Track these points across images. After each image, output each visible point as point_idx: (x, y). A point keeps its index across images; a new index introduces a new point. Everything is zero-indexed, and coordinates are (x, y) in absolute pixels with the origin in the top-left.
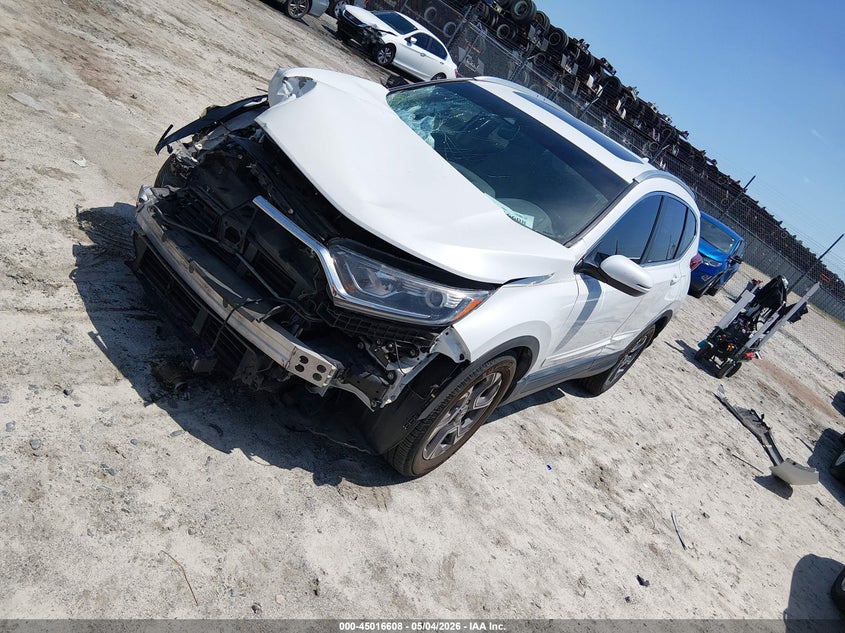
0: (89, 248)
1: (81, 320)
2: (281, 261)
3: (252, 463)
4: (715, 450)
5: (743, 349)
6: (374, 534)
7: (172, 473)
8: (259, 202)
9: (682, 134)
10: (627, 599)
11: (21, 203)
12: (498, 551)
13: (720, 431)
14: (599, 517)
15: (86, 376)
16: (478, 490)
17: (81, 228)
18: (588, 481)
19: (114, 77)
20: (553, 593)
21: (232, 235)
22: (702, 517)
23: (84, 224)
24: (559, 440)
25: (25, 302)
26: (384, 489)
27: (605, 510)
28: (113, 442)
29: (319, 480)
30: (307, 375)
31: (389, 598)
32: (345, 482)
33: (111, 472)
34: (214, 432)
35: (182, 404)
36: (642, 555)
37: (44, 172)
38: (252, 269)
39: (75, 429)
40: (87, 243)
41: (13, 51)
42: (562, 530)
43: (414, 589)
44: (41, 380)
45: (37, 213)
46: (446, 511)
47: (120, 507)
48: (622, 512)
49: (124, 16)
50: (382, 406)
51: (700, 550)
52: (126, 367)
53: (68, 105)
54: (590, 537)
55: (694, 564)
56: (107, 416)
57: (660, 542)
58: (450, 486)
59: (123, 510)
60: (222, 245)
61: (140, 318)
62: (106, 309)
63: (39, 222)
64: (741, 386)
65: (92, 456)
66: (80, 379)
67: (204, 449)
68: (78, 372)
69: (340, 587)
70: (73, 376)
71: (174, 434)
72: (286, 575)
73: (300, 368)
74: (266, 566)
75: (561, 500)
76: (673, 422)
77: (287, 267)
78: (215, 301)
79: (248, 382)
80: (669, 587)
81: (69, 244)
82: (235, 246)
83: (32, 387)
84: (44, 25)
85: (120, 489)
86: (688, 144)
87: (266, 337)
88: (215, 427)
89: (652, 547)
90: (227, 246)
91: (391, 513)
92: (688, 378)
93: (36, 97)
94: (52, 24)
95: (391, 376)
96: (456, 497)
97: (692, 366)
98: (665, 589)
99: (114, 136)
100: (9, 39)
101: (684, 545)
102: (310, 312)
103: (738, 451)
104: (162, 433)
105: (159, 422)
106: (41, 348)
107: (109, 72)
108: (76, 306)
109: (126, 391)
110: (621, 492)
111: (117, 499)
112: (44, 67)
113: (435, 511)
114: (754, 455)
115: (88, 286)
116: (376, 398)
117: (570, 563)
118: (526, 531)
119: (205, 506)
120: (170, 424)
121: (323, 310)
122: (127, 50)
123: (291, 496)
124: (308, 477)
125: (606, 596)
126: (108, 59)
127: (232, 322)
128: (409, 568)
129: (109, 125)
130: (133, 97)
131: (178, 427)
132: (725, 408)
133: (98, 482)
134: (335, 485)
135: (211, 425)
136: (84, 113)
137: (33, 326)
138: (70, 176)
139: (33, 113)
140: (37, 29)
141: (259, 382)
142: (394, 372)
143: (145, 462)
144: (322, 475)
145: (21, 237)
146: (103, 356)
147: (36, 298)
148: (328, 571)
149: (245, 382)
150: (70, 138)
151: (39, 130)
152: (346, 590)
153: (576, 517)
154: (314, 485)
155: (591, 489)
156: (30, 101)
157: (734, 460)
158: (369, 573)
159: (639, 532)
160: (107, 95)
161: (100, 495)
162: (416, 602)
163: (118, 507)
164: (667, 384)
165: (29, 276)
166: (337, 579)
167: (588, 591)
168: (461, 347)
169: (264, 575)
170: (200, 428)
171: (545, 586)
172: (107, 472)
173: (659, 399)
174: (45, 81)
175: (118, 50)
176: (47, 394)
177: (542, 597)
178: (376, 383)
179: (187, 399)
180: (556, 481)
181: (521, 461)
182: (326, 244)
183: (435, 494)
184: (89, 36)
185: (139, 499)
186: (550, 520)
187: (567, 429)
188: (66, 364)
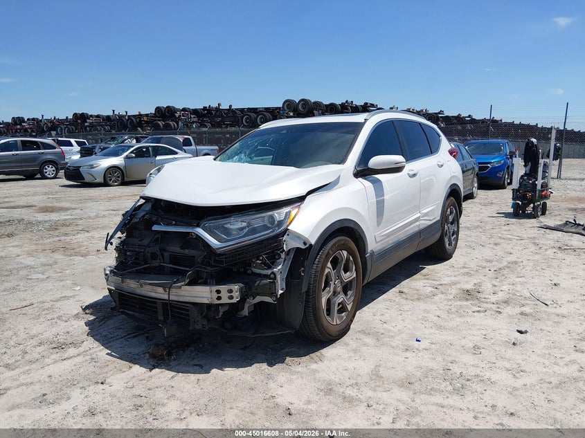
0: (94, 320)
1: (100, 351)
2: (182, 251)
3: (225, 372)
4: (550, 252)
5: (538, 192)
6: (317, 375)
7: (178, 394)
8: (155, 228)
9: (439, 113)
10: (514, 344)
11: (49, 317)
12: (408, 354)
13: (549, 242)
14: (476, 314)
15: (111, 372)
16: (383, 331)
17: (86, 313)
18: (460, 300)
19: (83, 248)
20: (457, 360)
21: (154, 256)
22: (554, 287)
23: (87, 311)
24: (430, 289)
25: (66, 355)
26: (317, 353)
27: (479, 309)
28: (137, 394)
29: (271, 364)
30: (225, 300)
31: (340, 400)
32: (288, 359)
33: (141, 406)
34: (198, 368)
35: (173, 363)
36: (516, 320)
37: (58, 300)
38: (171, 266)
39: (113, 396)
40: (92, 318)
41: (23, 261)
42: (451, 329)
43: (355, 390)
44: (86, 383)
45: (59, 318)
46: (364, 349)
47: (152, 419)
48: (492, 306)
49: (80, 222)
50: (279, 296)
51: (559, 303)
52: (134, 360)
53: (62, 269)
54: (473, 325)
55: (558, 311)
56: (130, 384)
57: (527, 310)
58: (362, 336)
59: (154, 419)
60: (152, 265)
61: (134, 337)
62: (113, 341)
63: (63, 321)
64: (556, 215)
65: (127, 404)
66: (109, 375)
67: (193, 377)
68: (107, 373)
69: (305, 407)
70: (104, 375)
71: (172, 377)
72: (267, 413)
73: (219, 298)
74: (252, 413)
75: (444, 315)
76: (512, 251)
77: (187, 252)
78: (159, 293)
79: (199, 327)
80: (544, 328)
81: (82, 323)
82: (158, 261)
83: (81, 388)
84: (36, 244)
85: (149, 411)
86: (447, 117)
87: (194, 294)
88: (197, 365)
89: (522, 314)
90: (155, 263)
91: (326, 362)
92: (514, 226)
93: (43, 273)
94: (41, 242)
95: (272, 276)
96: (368, 340)
97: (514, 220)
98: (541, 329)
99: (93, 271)
100: (20, 257)
101: (546, 305)
102: (209, 266)
103: (567, 245)
104: (165, 379)
105: (162, 376)
106: (82, 370)
107: (81, 246)
108: (95, 346)
109: (138, 370)
110: (487, 296)
111: (148, 417)
112: (43, 260)
113: (355, 351)
114: (581, 243)
115: (99, 336)
116: (272, 293)
117: (463, 342)
118: (425, 338)
119: (203, 401)
120: (169, 374)
121: (215, 261)
122: (87, 234)
123: (257, 378)
124: (264, 366)
125: (497, 348)
126: (78, 242)
127: (172, 298)
128: (349, 382)
129: (89, 268)
130: (98, 251)
131: (174, 373)
132: (548, 230)
133: (135, 413)
134: (283, 362)
135: (194, 365)
136: (72, 269)
137: (74, 363)
138: (74, 296)
139: (43, 280)
140: (34, 247)
141: (205, 323)
142: (273, 273)
143: (160, 395)
144: (273, 361)
145: (54, 330)
146: (119, 361)
147: (72, 351)
148: (293, 401)
149: (198, 327)
150: (68, 281)
151: (49, 285)
152: (310, 407)
153: (458, 319)
154: (269, 368)
155: (465, 303)
156: (41, 276)
157: (566, 251)
158: (322, 393)
159: (508, 310)
160: (82, 256)
161: (137, 418)
162: (360, 396)
163: (150, 419)
164: (499, 235)
165: (65, 344)
166: (301, 403)
167: (483, 351)
168: (301, 239)
169: (253, 418)
170: (188, 369)
171: (449, 359)
172: (137, 407)
173: (496, 244)
174: (45, 265)
175: (81, 237)
176: (91, 388)
177: (450, 364)
178: (266, 284)
179: (175, 360)
180: (437, 308)
181: (407, 308)
182: (198, 226)
183: (353, 344)
184: (62, 238)
185: (162, 411)
186: (440, 327)
187: (434, 282)
188: (98, 371)
